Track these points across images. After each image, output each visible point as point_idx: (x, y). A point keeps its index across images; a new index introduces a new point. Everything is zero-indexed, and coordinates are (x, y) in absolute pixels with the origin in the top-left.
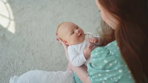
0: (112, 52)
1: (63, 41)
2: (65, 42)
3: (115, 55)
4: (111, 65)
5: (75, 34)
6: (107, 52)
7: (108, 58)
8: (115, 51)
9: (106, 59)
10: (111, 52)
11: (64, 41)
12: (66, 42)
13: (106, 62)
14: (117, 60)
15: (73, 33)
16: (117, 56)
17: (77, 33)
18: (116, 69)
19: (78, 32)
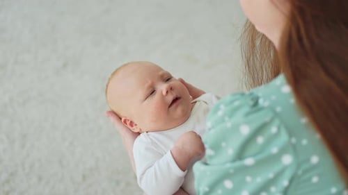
0: (265, 101)
1: (123, 120)
2: (128, 123)
3: (272, 108)
4: (260, 140)
5: (156, 97)
6: (251, 103)
7: (252, 117)
8: (274, 97)
9: (247, 123)
10: (261, 101)
11: (125, 121)
12: (132, 124)
13: (245, 131)
14: (277, 122)
15: (153, 92)
16: (279, 109)
17: (164, 93)
18: (274, 150)
19: (167, 92)
